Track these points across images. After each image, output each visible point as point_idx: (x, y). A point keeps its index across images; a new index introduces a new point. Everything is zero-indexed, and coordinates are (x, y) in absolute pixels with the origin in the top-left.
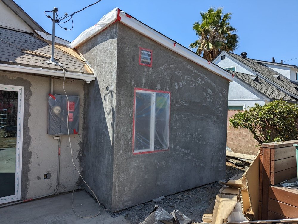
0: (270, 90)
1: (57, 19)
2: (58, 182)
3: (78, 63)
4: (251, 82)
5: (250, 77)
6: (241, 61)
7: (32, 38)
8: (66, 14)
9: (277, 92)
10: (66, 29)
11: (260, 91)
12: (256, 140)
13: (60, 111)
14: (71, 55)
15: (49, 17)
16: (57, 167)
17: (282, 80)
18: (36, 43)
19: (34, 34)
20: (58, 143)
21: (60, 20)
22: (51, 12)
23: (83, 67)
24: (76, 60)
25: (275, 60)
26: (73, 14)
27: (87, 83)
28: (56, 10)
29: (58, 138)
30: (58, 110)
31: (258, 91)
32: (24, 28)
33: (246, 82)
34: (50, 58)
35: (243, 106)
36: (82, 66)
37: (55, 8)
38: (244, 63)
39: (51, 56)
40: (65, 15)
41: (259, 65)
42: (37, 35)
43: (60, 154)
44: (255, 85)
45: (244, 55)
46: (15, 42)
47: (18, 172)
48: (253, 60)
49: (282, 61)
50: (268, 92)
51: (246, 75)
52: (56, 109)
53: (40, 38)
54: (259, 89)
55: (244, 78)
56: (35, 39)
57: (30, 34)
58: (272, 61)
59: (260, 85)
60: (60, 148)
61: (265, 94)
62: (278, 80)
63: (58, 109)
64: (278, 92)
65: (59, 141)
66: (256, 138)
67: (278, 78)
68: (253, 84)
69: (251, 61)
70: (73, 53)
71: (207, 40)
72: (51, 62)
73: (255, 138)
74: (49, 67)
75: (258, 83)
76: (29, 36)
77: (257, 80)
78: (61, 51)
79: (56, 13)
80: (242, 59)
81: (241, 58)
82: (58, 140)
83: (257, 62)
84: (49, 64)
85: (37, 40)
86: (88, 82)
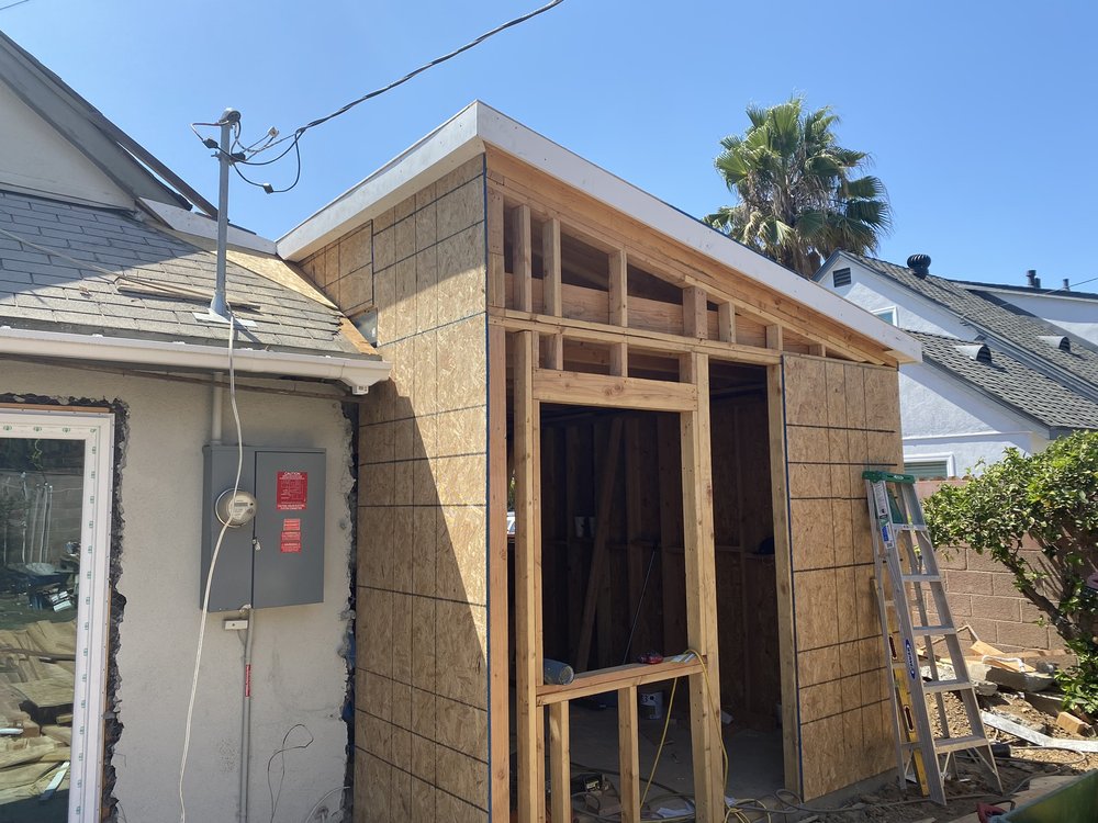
0: (1043, 395)
1: (237, 150)
2: (243, 813)
3: (314, 316)
4: (965, 366)
5: (958, 348)
6: (912, 286)
7: (130, 228)
8: (274, 132)
9: (1070, 400)
10: (269, 190)
11: (1006, 398)
12: (1027, 595)
13: (249, 511)
14: (283, 289)
15: (211, 144)
16: (238, 748)
17: (1076, 352)
18: (146, 248)
19: (135, 212)
20: (243, 648)
21: (247, 154)
22: (217, 125)
23: (335, 333)
24: (306, 307)
25: (1038, 280)
26: (303, 130)
27: (360, 392)
28: (234, 117)
29: (242, 625)
30: (244, 509)
31: (1000, 400)
32: (100, 192)
33: (949, 366)
34: (207, 303)
35: (943, 464)
36: (334, 328)
37: (230, 109)
38: (925, 293)
39: (213, 293)
40: (270, 137)
41: (978, 299)
42: (148, 217)
43: (248, 693)
44: (983, 375)
45: (919, 265)
46: (69, 247)
47: (79, 778)
48: (955, 284)
49: (1066, 281)
50: (1035, 402)
51: (942, 341)
52: (236, 505)
53: (160, 228)
54: (1002, 393)
55: (936, 351)
56: (143, 234)
57: (122, 213)
58: (1026, 283)
59: (1002, 377)
60: (248, 668)
61: (1026, 409)
62: (1063, 355)
63: (245, 504)
64: (1072, 402)
65: (246, 639)
66: (1027, 589)
67: (1061, 347)
68: (973, 373)
69: (948, 286)
70: (291, 280)
71: (766, 210)
72: (213, 315)
73: (1023, 591)
74: (209, 336)
75: (993, 370)
76: (117, 221)
77: (984, 356)
78: (247, 273)
79: (232, 131)
80: (914, 282)
81: (909, 277)
82: (243, 634)
83: (970, 291)
84: (209, 324)
85: (149, 235)
86: (361, 388)
